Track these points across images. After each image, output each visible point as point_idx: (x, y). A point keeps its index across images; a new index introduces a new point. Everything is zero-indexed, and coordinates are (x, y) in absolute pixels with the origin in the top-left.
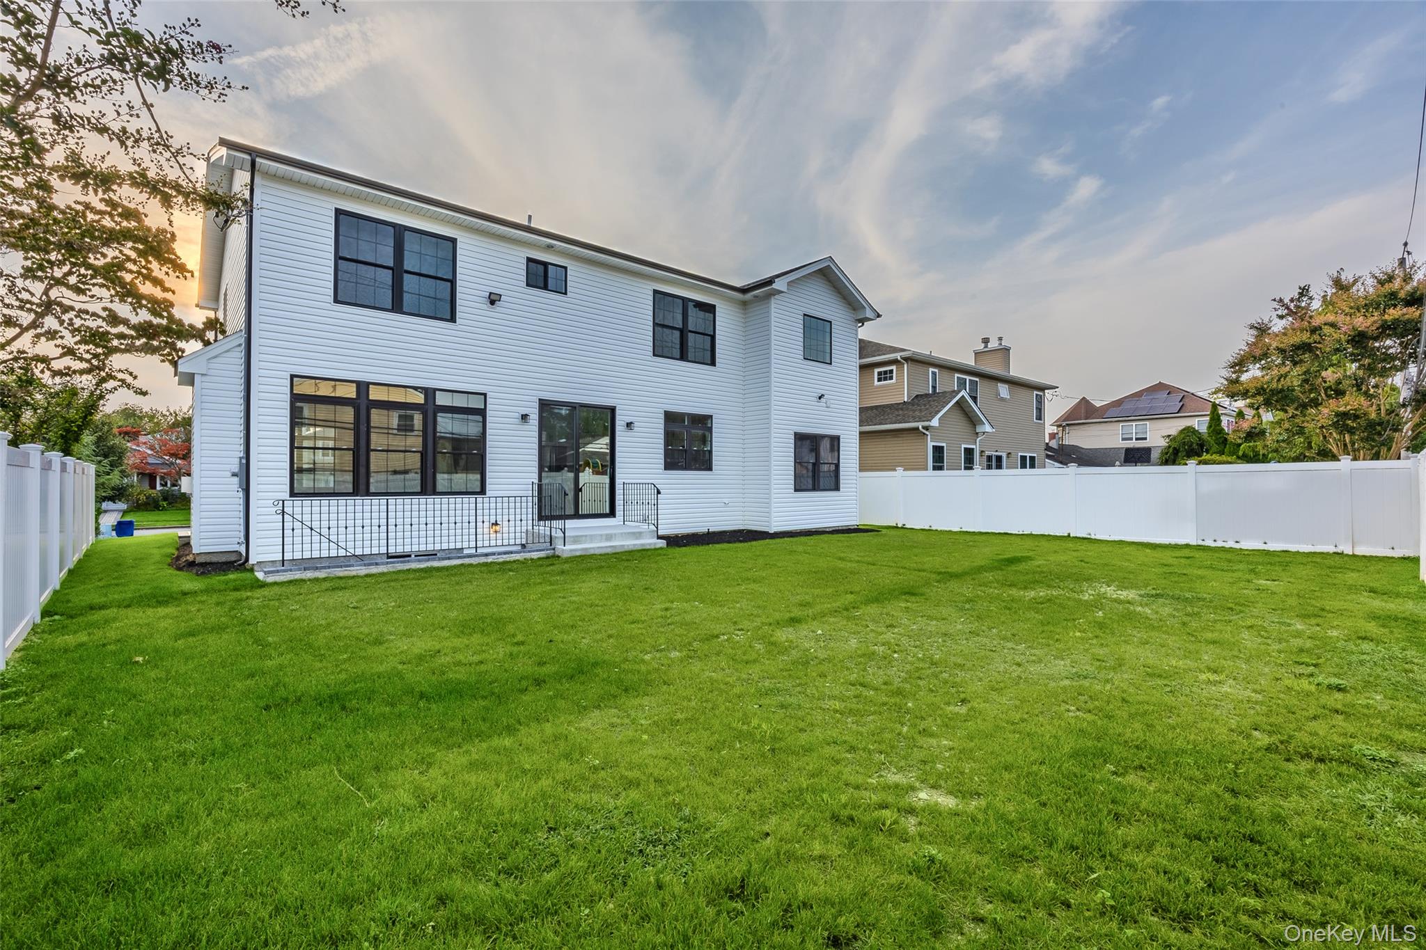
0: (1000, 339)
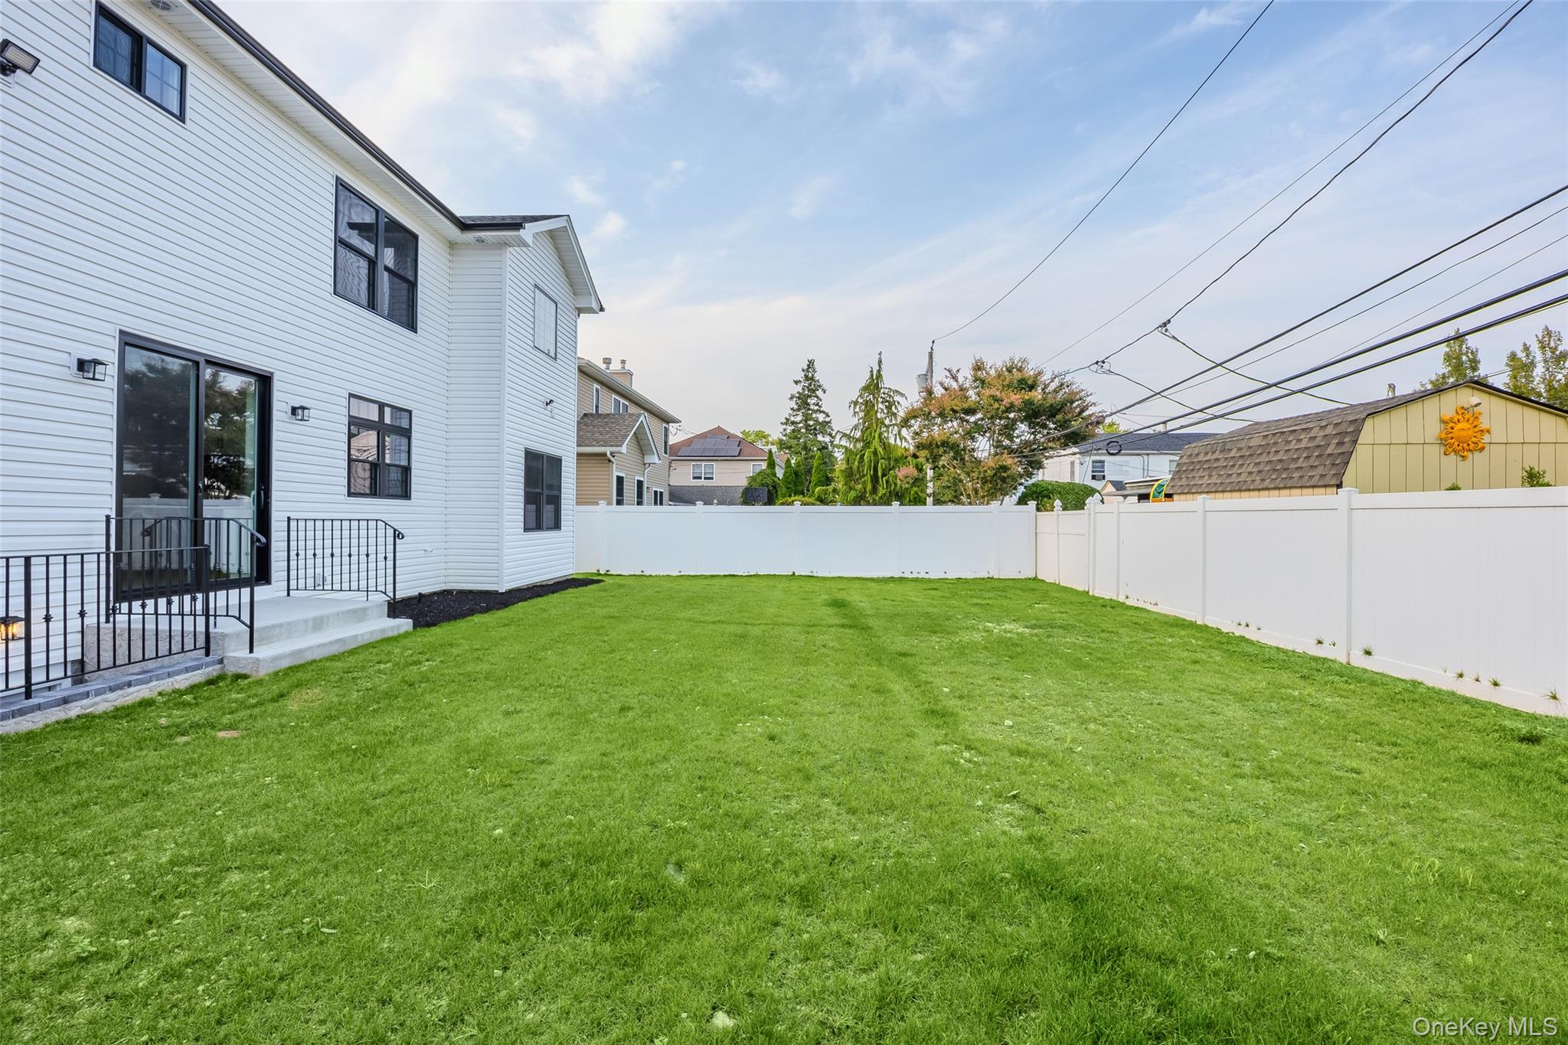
0: (623, 362)
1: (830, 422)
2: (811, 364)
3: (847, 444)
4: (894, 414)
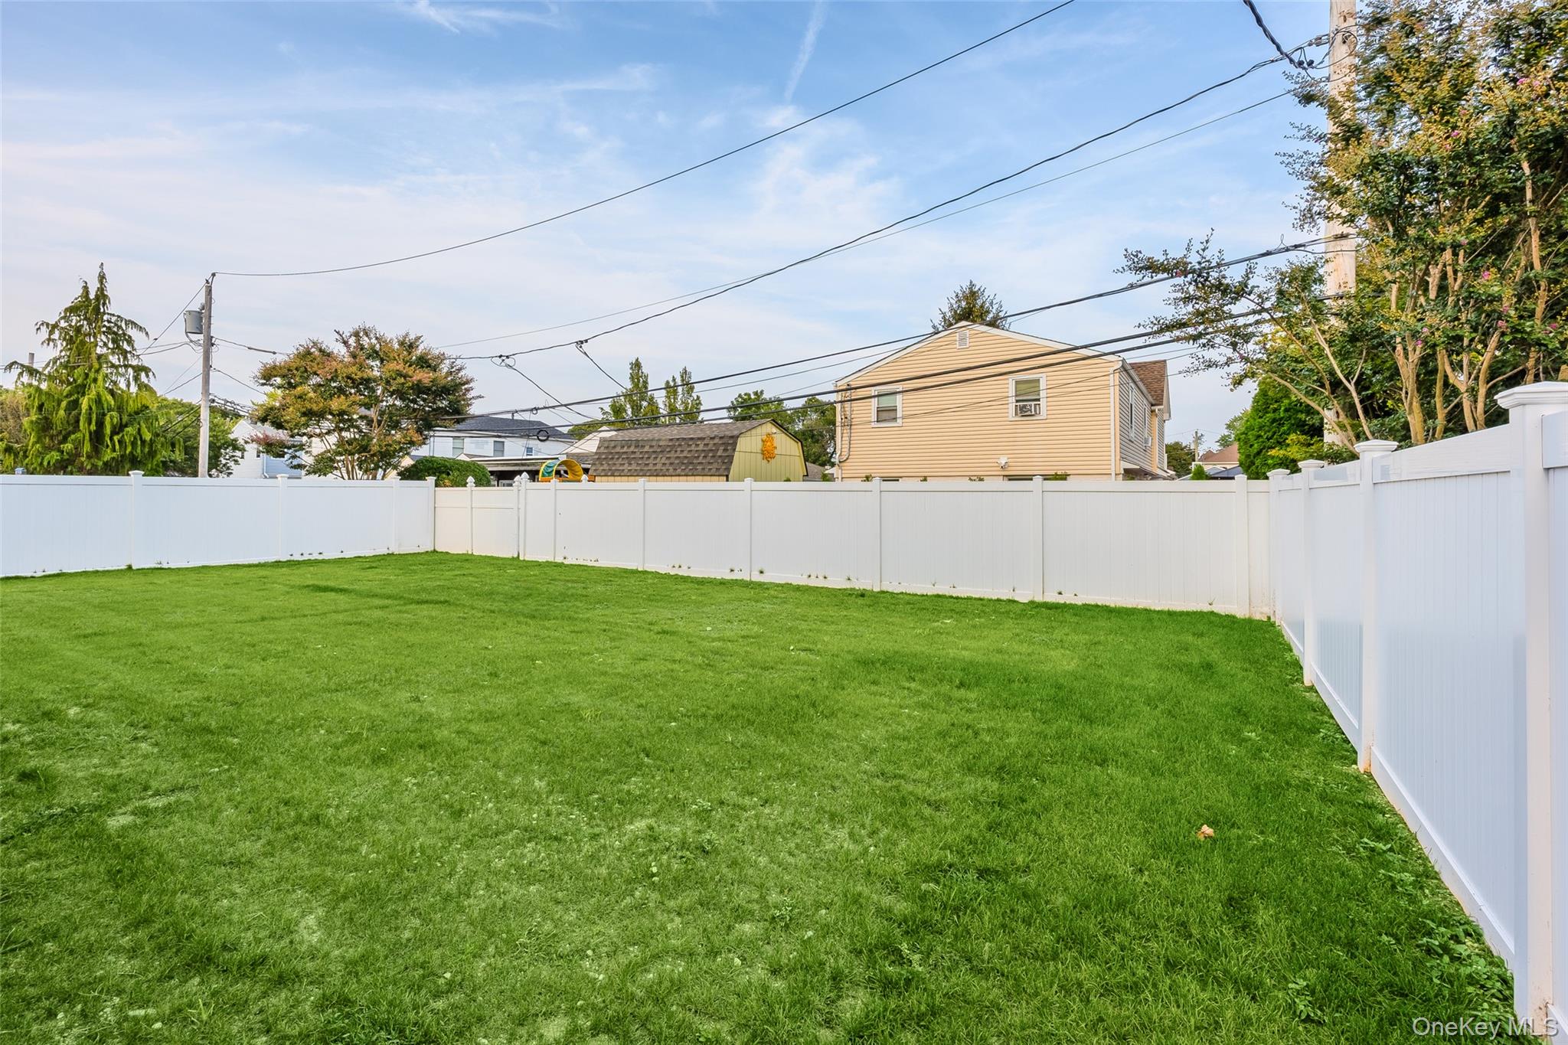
3: (35, 383)
4: (126, 352)
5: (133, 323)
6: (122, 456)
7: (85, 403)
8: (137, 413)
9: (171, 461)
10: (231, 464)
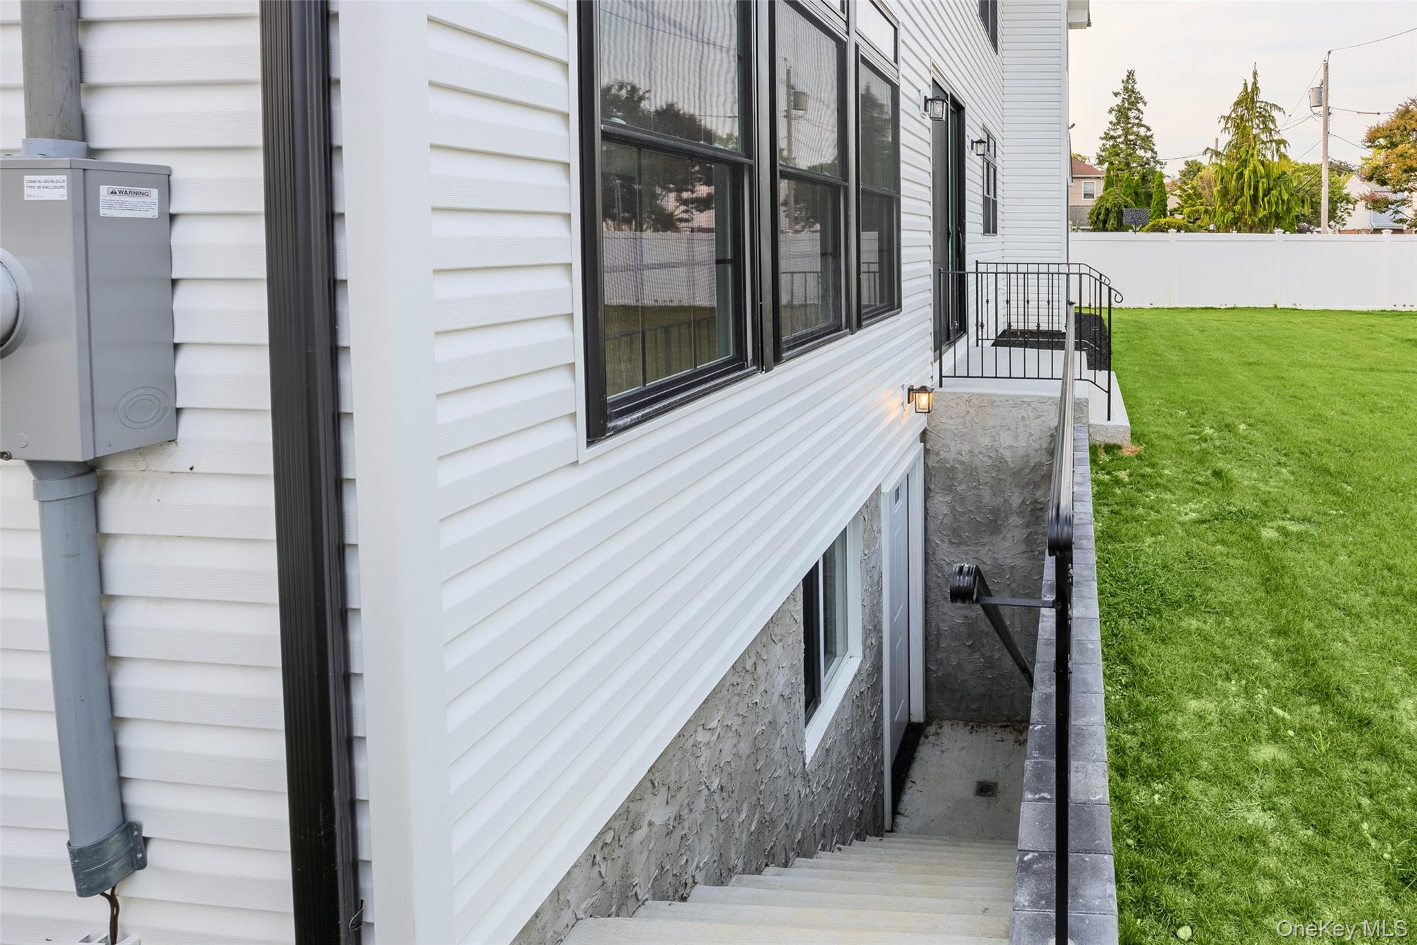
1: (1152, 136)
2: (1131, 74)
3: (1219, 162)
4: (1271, 130)
5: (1275, 105)
6: (1270, 213)
7: (1247, 173)
8: (1279, 178)
9: (1302, 215)
10: (1345, 216)
